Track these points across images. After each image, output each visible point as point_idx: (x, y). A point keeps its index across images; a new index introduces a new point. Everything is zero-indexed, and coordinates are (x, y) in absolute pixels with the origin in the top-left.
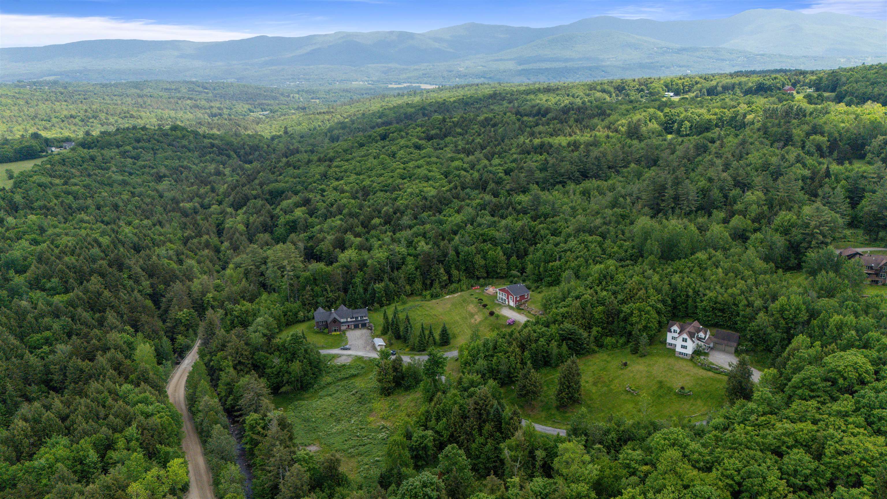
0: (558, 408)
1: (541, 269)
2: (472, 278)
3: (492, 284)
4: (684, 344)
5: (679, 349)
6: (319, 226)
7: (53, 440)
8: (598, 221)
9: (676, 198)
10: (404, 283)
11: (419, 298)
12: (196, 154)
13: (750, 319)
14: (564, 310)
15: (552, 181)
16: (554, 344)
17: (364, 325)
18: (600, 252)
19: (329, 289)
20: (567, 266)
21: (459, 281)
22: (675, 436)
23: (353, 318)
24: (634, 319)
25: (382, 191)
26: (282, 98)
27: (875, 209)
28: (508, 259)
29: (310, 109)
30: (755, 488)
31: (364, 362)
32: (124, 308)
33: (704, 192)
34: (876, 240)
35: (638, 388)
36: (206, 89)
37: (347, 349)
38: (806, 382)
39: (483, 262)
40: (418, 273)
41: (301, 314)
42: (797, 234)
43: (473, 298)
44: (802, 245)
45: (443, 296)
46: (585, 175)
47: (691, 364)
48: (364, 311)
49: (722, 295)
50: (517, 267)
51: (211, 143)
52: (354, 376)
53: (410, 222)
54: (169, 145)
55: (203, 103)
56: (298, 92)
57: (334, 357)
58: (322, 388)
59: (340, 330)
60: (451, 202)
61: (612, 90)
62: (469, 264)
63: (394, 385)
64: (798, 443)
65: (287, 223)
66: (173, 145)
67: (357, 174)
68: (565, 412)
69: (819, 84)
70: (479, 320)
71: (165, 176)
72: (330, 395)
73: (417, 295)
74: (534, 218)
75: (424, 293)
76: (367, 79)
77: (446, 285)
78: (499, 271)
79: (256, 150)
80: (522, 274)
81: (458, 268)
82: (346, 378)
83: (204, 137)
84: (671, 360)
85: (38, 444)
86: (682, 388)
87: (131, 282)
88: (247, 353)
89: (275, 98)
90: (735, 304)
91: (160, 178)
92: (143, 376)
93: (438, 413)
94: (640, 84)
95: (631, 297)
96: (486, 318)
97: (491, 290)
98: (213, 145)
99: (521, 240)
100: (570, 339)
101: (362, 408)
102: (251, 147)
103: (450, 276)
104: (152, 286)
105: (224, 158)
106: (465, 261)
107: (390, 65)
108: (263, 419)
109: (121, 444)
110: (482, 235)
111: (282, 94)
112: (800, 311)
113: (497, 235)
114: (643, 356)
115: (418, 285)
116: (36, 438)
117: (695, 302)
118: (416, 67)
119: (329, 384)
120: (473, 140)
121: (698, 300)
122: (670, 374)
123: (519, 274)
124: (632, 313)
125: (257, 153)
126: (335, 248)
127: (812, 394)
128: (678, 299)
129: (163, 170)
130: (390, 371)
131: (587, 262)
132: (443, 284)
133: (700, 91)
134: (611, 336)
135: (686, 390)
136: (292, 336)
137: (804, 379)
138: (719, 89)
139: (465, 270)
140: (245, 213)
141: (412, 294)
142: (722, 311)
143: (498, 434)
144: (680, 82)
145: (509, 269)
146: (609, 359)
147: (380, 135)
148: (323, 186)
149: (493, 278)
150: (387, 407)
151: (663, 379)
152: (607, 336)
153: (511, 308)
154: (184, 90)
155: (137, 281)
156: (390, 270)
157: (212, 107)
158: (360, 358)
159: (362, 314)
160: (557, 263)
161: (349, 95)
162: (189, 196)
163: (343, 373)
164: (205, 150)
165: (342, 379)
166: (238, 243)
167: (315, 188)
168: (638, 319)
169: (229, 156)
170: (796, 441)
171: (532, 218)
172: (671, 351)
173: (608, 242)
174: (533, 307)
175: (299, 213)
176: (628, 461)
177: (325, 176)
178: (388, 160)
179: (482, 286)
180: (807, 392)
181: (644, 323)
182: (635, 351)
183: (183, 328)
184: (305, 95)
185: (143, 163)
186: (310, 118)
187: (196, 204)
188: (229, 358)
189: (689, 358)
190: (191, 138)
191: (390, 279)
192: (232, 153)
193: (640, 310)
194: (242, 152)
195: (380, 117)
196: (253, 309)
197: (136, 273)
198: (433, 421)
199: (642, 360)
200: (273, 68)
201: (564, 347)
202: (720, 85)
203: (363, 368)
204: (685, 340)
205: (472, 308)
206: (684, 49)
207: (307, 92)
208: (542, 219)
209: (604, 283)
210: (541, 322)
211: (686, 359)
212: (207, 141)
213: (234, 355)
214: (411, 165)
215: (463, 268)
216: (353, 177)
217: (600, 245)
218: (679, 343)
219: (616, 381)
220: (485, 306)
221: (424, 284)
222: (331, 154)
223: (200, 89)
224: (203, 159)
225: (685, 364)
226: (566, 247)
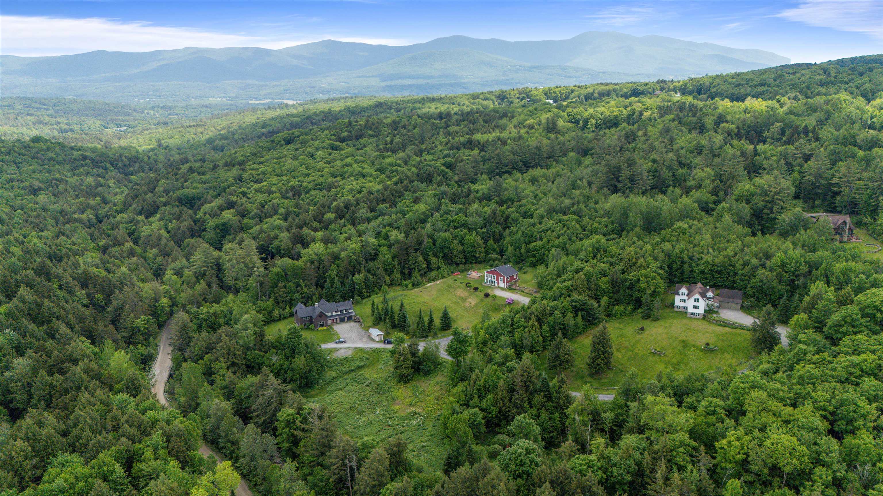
0: (591, 375)
1: (523, 251)
2: (451, 264)
3: (474, 269)
4: (696, 304)
5: (690, 310)
6: (258, 227)
7: (60, 459)
8: (567, 202)
9: (632, 180)
10: (383, 273)
11: (399, 288)
12: (67, 167)
13: (749, 277)
14: (569, 283)
15: (497, 171)
16: (570, 315)
17: (350, 319)
18: (580, 229)
19: (303, 285)
20: (550, 245)
21: (438, 268)
22: (752, 378)
23: (338, 311)
24: (643, 286)
25: (315, 189)
26: (135, 114)
27: (812, 178)
28: (486, 242)
29: (173, 124)
30: (851, 414)
31: (367, 353)
32: (71, 318)
33: (654, 173)
34: (813, 207)
35: (663, 349)
36: (45, 105)
37: (342, 342)
38: (849, 320)
39: (461, 248)
40: (396, 262)
41: (276, 313)
42: (759, 202)
43: (458, 283)
44: (765, 211)
45: (424, 285)
46: (527, 166)
47: (704, 322)
48: (348, 304)
49: (717, 257)
50: (494, 250)
51: (82, 155)
52: (360, 368)
53: (368, 215)
54: (33, 158)
55: (47, 118)
56: (153, 108)
57: (331, 351)
58: (329, 383)
59: (326, 325)
60: (403, 195)
61: (495, 99)
62: (446, 250)
63: (413, 370)
64: (865, 373)
65: (217, 227)
66: (37, 158)
67: (278, 175)
68: (600, 379)
69: (685, 89)
70: (473, 303)
71: (40, 189)
72: (341, 389)
73: (396, 285)
74: (501, 203)
75: (404, 282)
76: (223, 95)
77: (425, 273)
78: (478, 255)
79: (135, 162)
80: (502, 256)
81: (435, 255)
82: (352, 371)
83: (72, 148)
84: (685, 321)
85: (43, 465)
86: (707, 344)
87: (63, 293)
88: (240, 353)
89: (128, 114)
90: (731, 265)
91: (35, 192)
92: (133, 384)
93: (479, 390)
94: (520, 93)
95: (631, 267)
96: (482, 300)
97: (474, 274)
98: (85, 158)
99: (494, 224)
100: (583, 310)
101: (383, 398)
102: (129, 159)
103: (429, 263)
104: (88, 295)
105: (101, 170)
106: (442, 248)
107: (247, 81)
108: (298, 413)
109: (148, 454)
110: (453, 221)
111: (135, 110)
112: (801, 264)
113: (470, 220)
114: (656, 319)
115: (397, 275)
116: (38, 459)
117: (690, 266)
118: (275, 83)
119: (335, 378)
120: (392, 141)
121: (694, 264)
122: (690, 334)
123: (499, 257)
124: (638, 281)
125: (137, 165)
126: (294, 244)
127: (855, 330)
128: (674, 266)
129: (36, 184)
130: (409, 356)
131: (570, 239)
132: (423, 272)
133: (579, 97)
134: (617, 304)
135: (712, 346)
136: (290, 330)
137: (845, 317)
138: (596, 95)
139: (443, 257)
140: (160, 220)
141: (391, 284)
142: (719, 272)
143: (550, 403)
144: (557, 90)
145: (487, 253)
146: (621, 326)
147: (284, 140)
148: (243, 189)
149: (471, 263)
150: (410, 394)
151: (685, 339)
152: (613, 305)
153: (502, 289)
154: (19, 107)
155: (70, 292)
156: (364, 262)
157: (59, 123)
158: (361, 350)
159: (346, 306)
160: (539, 243)
161: (210, 110)
162: (80, 209)
163: (347, 366)
164: (77, 163)
165: (347, 373)
166: (167, 249)
167: (235, 191)
168: (646, 285)
169: (106, 169)
170: (862, 370)
171: (497, 203)
172: (684, 313)
173: (586, 219)
174: (524, 286)
175: (228, 215)
176: (712, 409)
177: (240, 179)
178: (310, 161)
179: (462, 272)
180: (851, 329)
181: (653, 288)
182: (647, 316)
183: (141, 338)
184: (161, 111)
185: (9, 177)
186: (180, 132)
187: (91, 216)
188: (222, 359)
189: (701, 317)
190: (58, 149)
191: (369, 271)
192: (108, 165)
193: (646, 277)
194: (120, 164)
195: (263, 127)
196: (222, 311)
197: (67, 283)
198: (476, 399)
199: (656, 324)
200: (117, 84)
201: (579, 319)
202: (596, 91)
203: (367, 359)
204: (697, 300)
205: (461, 292)
206: (535, 67)
207: (163, 108)
208: (510, 203)
209: (599, 256)
210: (548, 297)
211: (698, 319)
212: (76, 153)
213: (226, 356)
214: (338, 163)
215: (441, 255)
216: (275, 179)
217: (578, 222)
218: (690, 304)
219: (639, 345)
220: (476, 289)
221: (402, 273)
222: (240, 158)
223: (38, 105)
224: (77, 172)
225: (700, 323)
226: (543, 227)
